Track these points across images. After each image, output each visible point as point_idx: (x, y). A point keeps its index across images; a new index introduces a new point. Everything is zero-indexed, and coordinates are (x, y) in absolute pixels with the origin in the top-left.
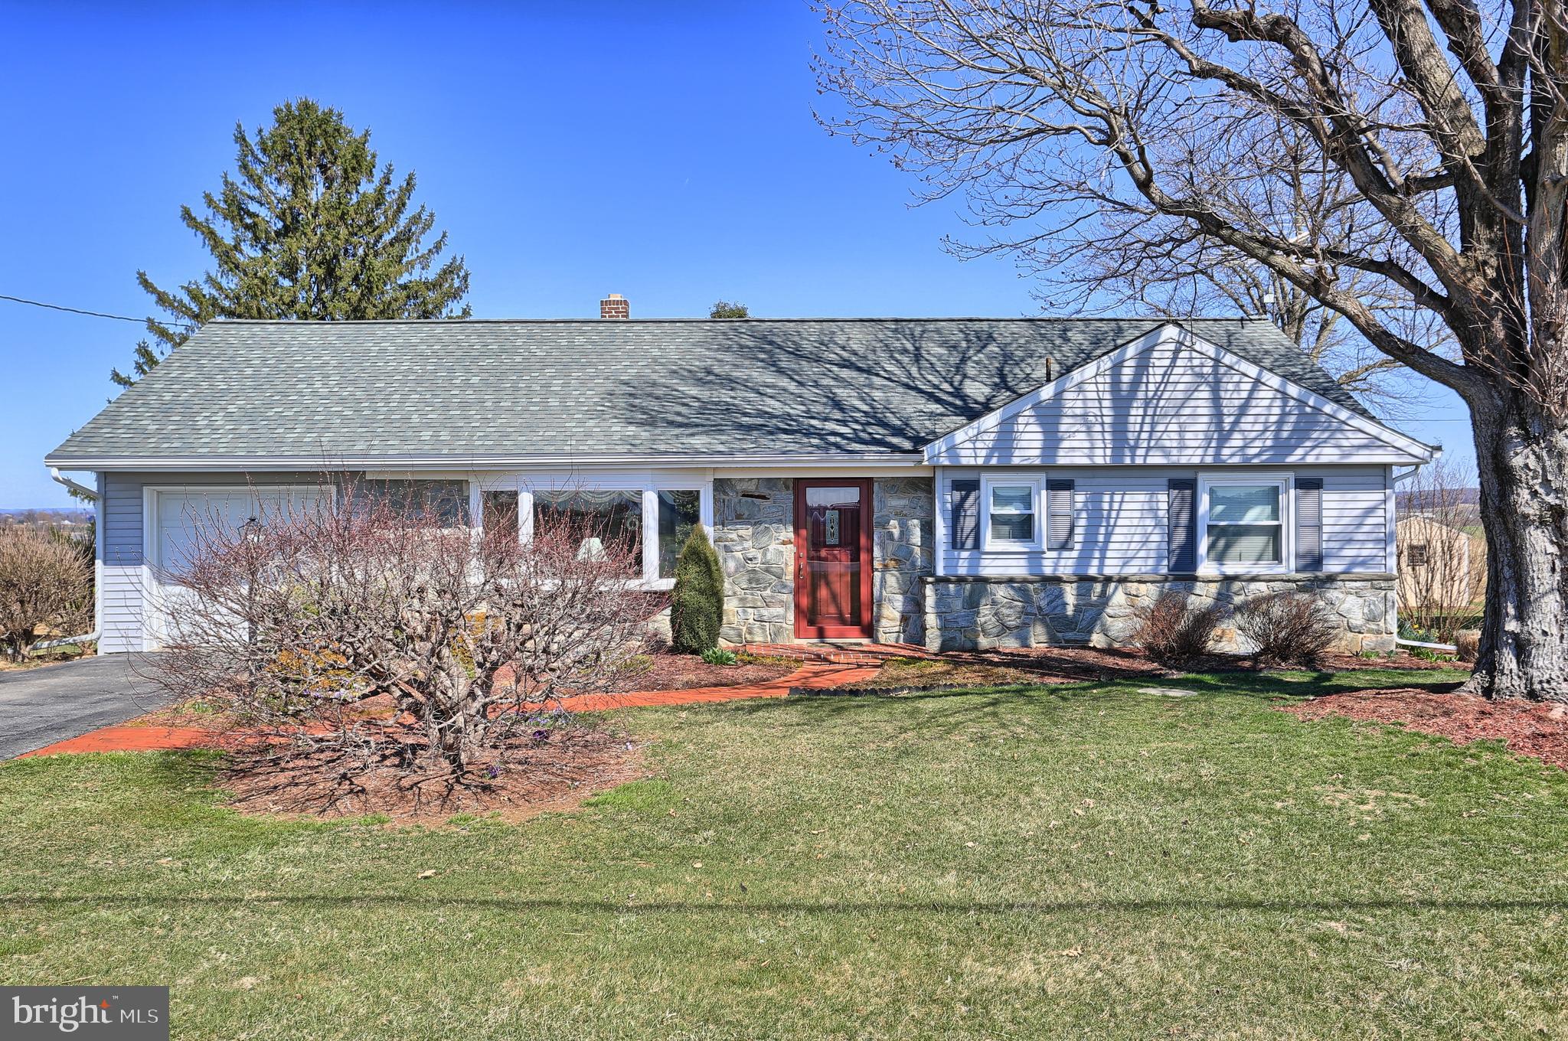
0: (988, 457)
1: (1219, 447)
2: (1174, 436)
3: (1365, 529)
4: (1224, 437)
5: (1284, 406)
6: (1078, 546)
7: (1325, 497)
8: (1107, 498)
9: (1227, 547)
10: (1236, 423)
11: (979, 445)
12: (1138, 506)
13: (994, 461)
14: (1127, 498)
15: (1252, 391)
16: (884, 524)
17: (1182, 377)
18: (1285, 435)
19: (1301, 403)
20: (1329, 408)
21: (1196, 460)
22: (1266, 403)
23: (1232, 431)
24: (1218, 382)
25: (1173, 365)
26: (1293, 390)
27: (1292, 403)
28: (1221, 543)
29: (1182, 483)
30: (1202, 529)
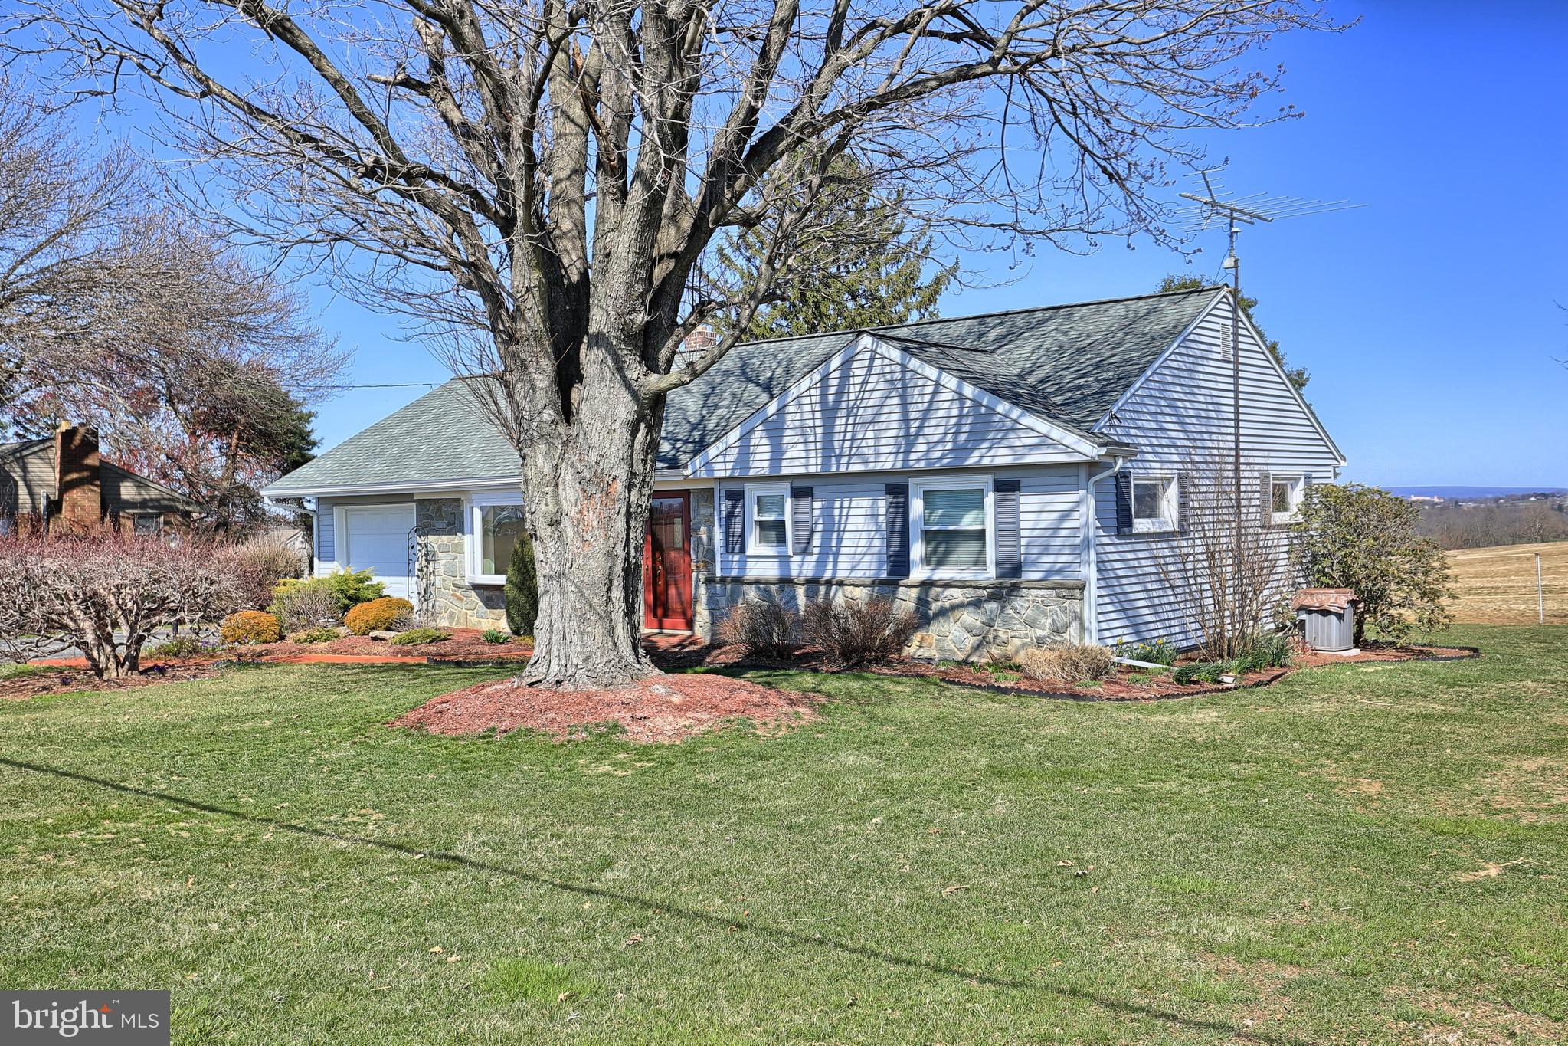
0: (733, 469)
1: (907, 453)
2: (871, 442)
3: (1064, 533)
4: (909, 442)
5: (961, 408)
6: (816, 551)
7: (1022, 499)
8: (837, 504)
9: (947, 553)
10: (921, 427)
11: (728, 459)
12: (862, 512)
13: (737, 474)
14: (854, 504)
15: (935, 393)
16: (697, 531)
17: (877, 388)
18: (963, 437)
19: (977, 403)
20: (1003, 407)
21: (888, 466)
22: (946, 405)
23: (917, 435)
24: (905, 387)
25: (868, 375)
26: (969, 390)
27: (968, 403)
28: (942, 549)
29: (896, 488)
30: (914, 532)
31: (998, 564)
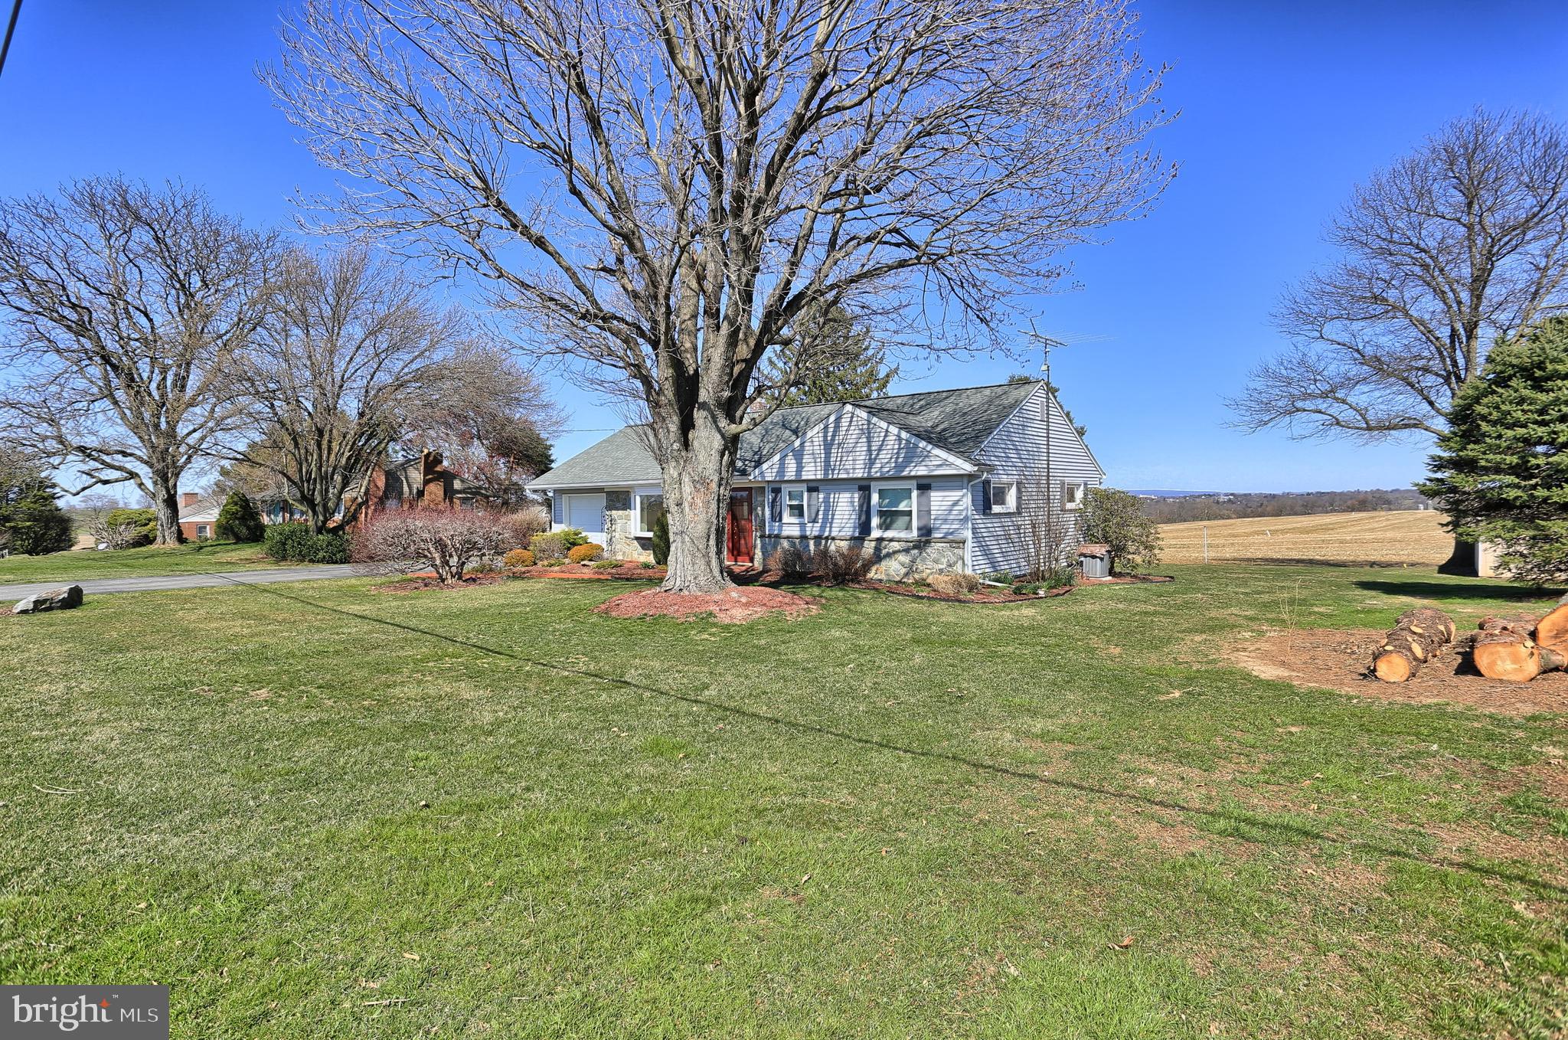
0: (776, 476)
1: (870, 468)
2: (851, 463)
3: (954, 512)
4: (871, 462)
5: (900, 444)
6: (820, 521)
7: (932, 494)
8: (832, 496)
9: (892, 523)
11: (773, 470)
12: (845, 500)
13: (778, 479)
14: (841, 496)
15: (886, 436)
16: (756, 509)
17: (854, 432)
18: (900, 460)
19: (908, 442)
20: (922, 444)
21: (860, 475)
22: (892, 442)
23: (875, 459)
24: (869, 433)
25: (850, 426)
26: (904, 435)
27: (904, 442)
28: (889, 520)
29: (864, 487)
30: (874, 512)
31: (919, 529)
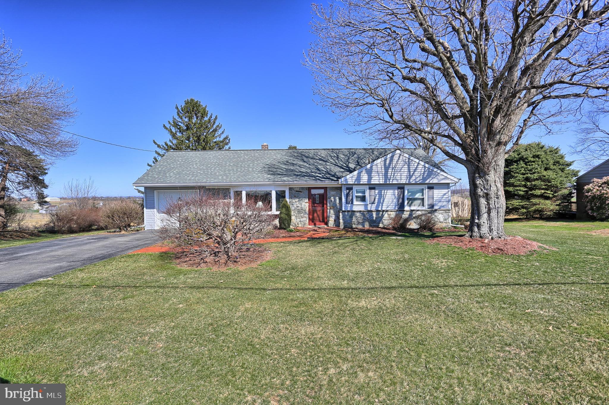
0: (355, 182)
1: (410, 179)
2: (399, 176)
3: (444, 198)
4: (410, 177)
5: (425, 169)
6: (376, 203)
7: (435, 191)
8: (383, 191)
9: (412, 203)
10: (414, 173)
11: (353, 179)
12: (391, 193)
13: (356, 183)
14: (388, 191)
15: (417, 166)
16: (330, 198)
17: (401, 163)
18: (425, 176)
19: (429, 169)
20: (435, 170)
21: (404, 182)
22: (421, 168)
23: (412, 175)
24: (409, 164)
25: (399, 160)
26: (427, 165)
27: (427, 168)
28: (410, 202)
29: (401, 187)
30: (406, 199)
31: (428, 205)
